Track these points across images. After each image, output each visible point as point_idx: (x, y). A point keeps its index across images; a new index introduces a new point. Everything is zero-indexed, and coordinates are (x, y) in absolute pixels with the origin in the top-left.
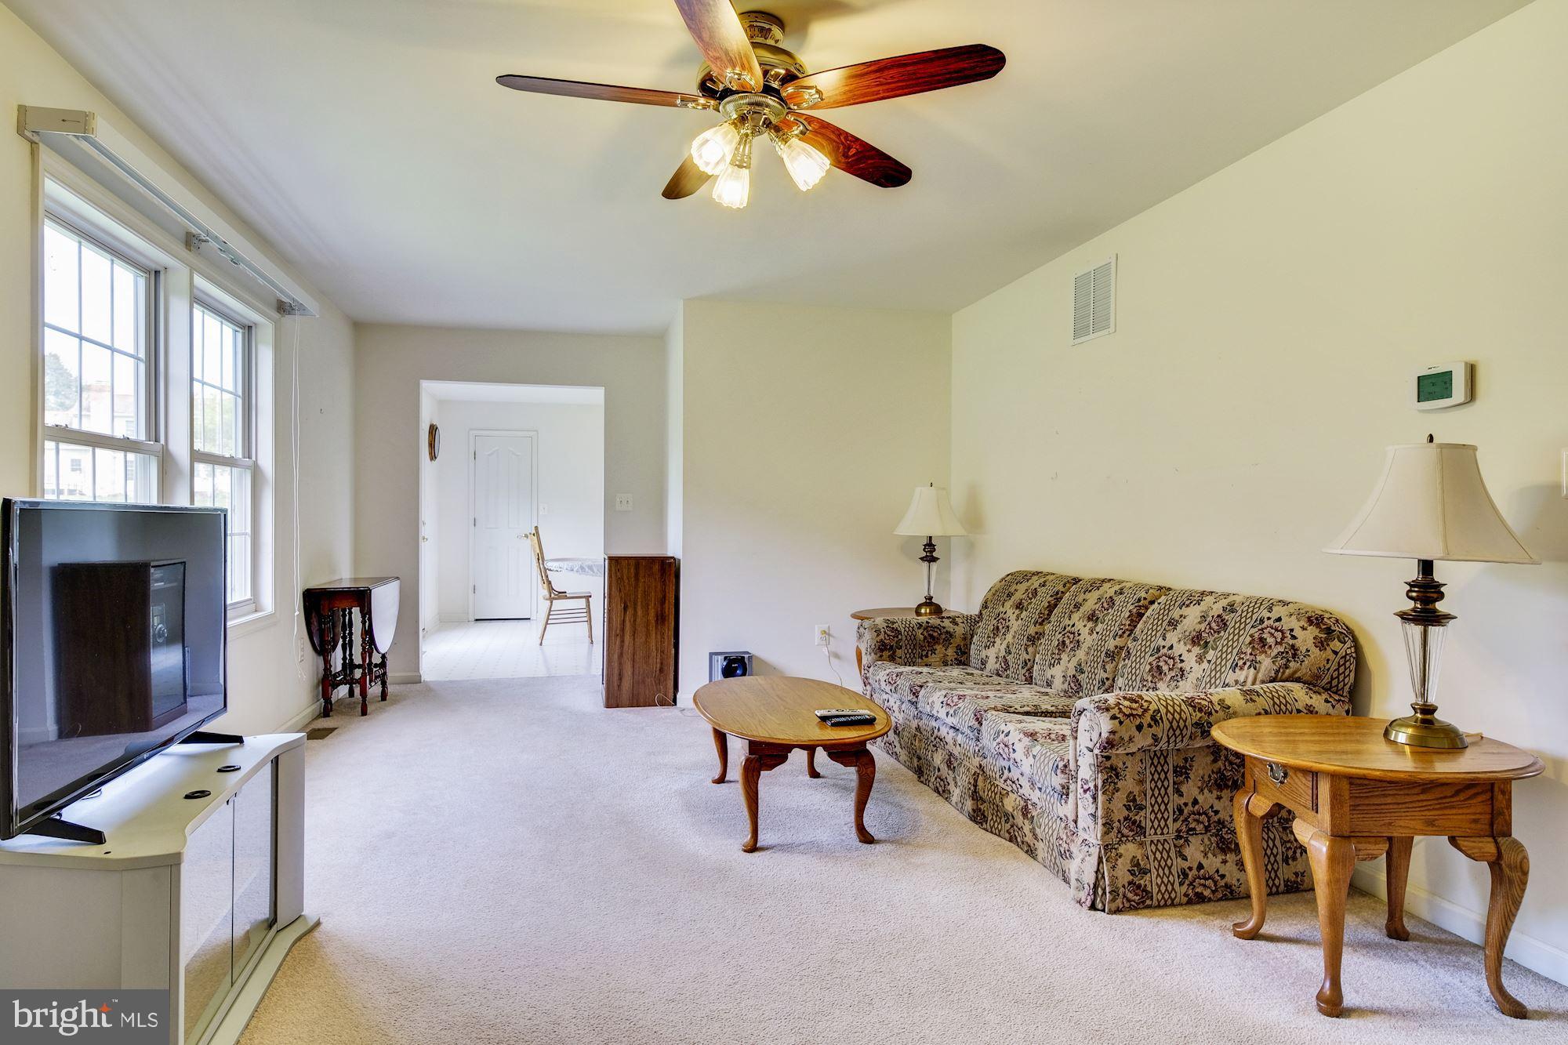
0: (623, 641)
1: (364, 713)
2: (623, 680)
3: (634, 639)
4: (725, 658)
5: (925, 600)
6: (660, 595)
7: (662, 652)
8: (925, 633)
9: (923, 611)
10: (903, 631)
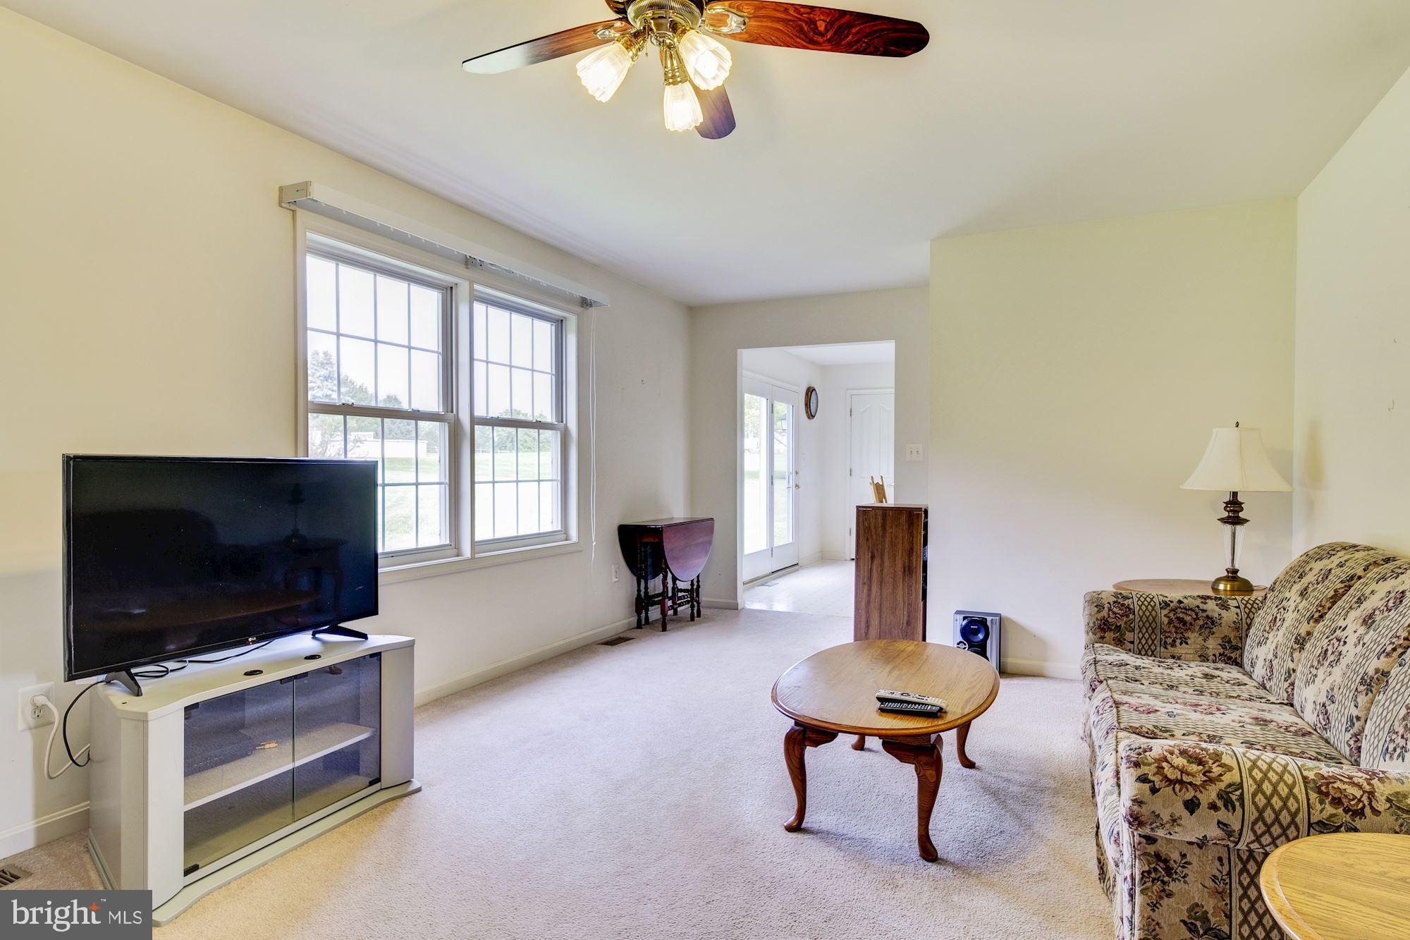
0: (870, 590)
1: (664, 629)
2: (871, 629)
3: (881, 589)
4: (964, 618)
5: (1226, 574)
6: (907, 546)
7: (910, 604)
8: (1171, 615)
9: (1221, 587)
10: (1137, 610)
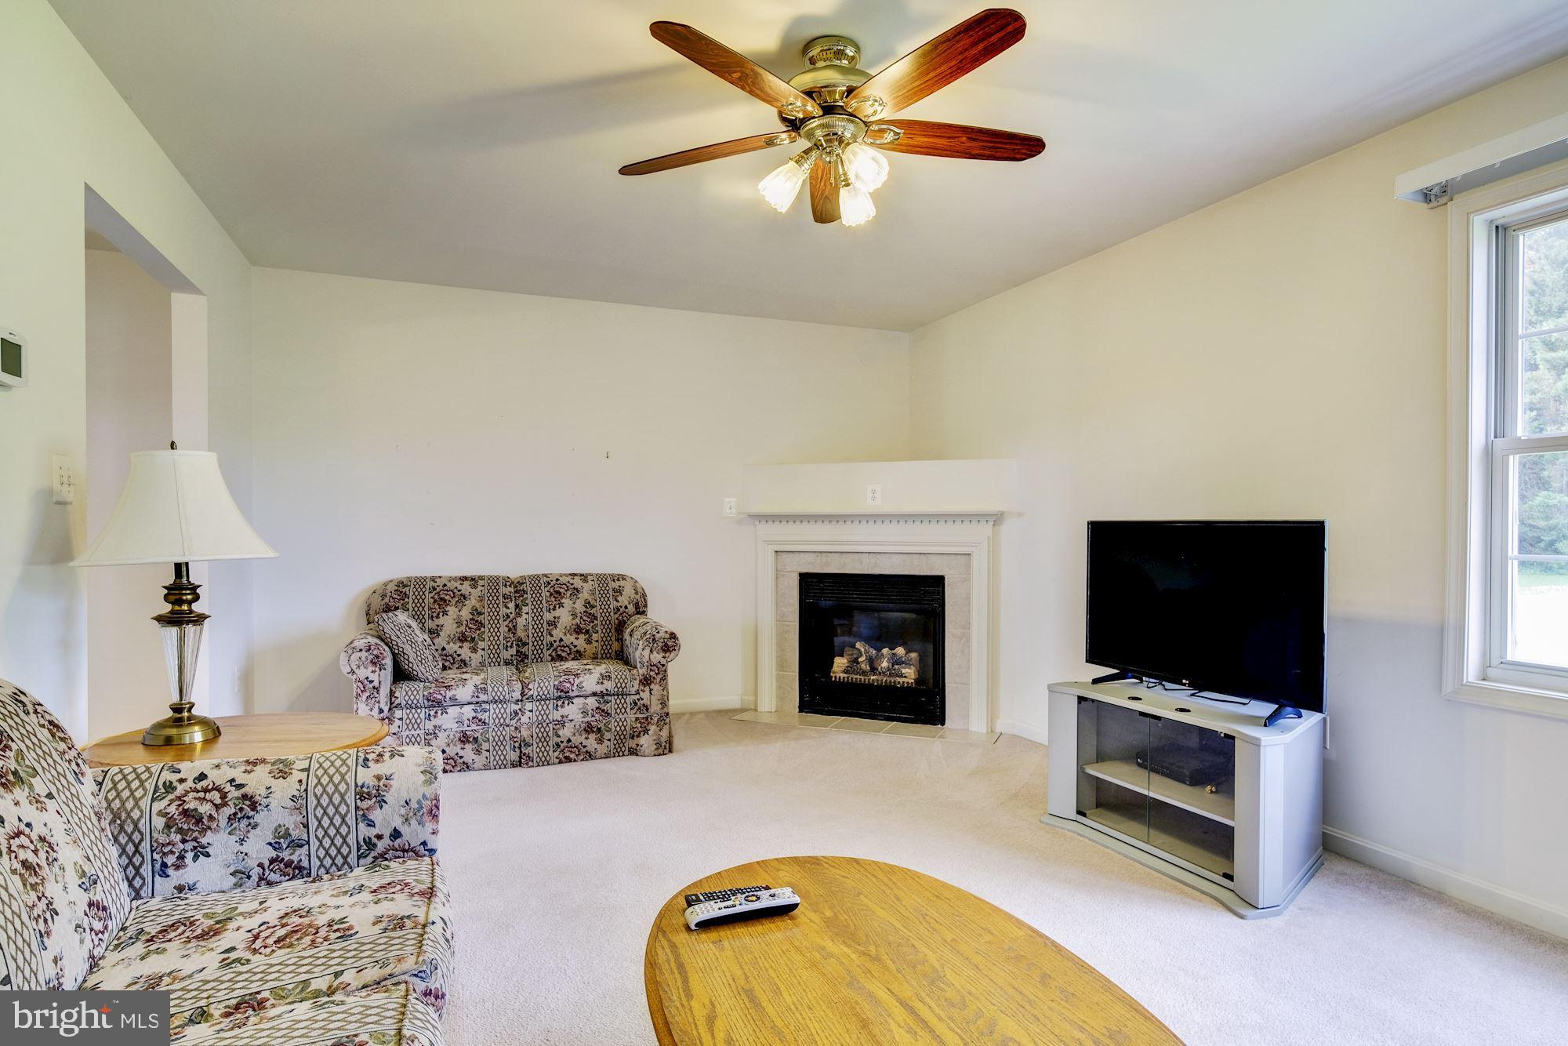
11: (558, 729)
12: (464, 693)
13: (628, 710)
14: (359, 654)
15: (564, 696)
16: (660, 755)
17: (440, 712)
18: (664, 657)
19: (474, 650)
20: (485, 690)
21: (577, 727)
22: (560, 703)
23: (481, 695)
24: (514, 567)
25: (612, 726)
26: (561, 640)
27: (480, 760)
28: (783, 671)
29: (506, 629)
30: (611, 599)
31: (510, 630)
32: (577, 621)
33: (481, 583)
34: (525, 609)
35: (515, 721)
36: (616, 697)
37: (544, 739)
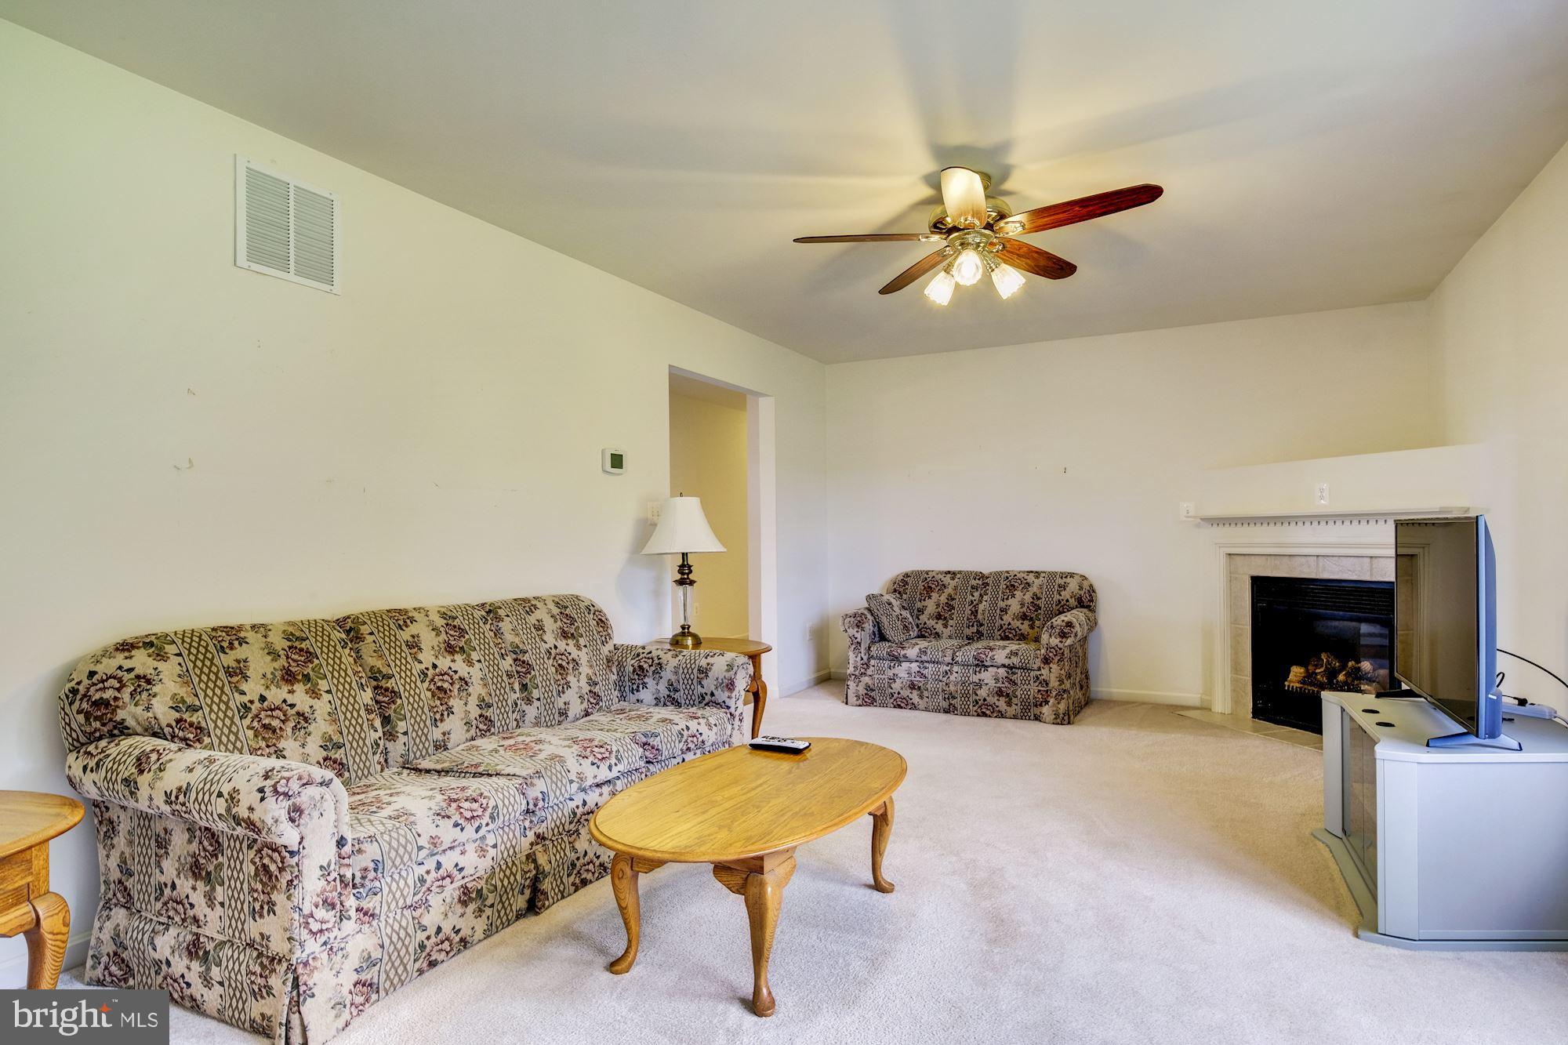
11: (977, 689)
12: (912, 653)
13: (1031, 682)
14: (849, 619)
15: (981, 665)
16: (1058, 724)
17: (897, 665)
18: (1061, 642)
19: (945, 626)
20: (925, 652)
21: (991, 690)
22: (978, 669)
23: (922, 656)
24: (987, 564)
25: (1018, 693)
26: (1009, 624)
27: (922, 704)
28: (1237, 674)
29: (970, 612)
30: (1055, 593)
31: (972, 612)
32: (1024, 609)
33: (958, 576)
34: (985, 598)
35: (945, 678)
36: (1022, 671)
37: (966, 695)
